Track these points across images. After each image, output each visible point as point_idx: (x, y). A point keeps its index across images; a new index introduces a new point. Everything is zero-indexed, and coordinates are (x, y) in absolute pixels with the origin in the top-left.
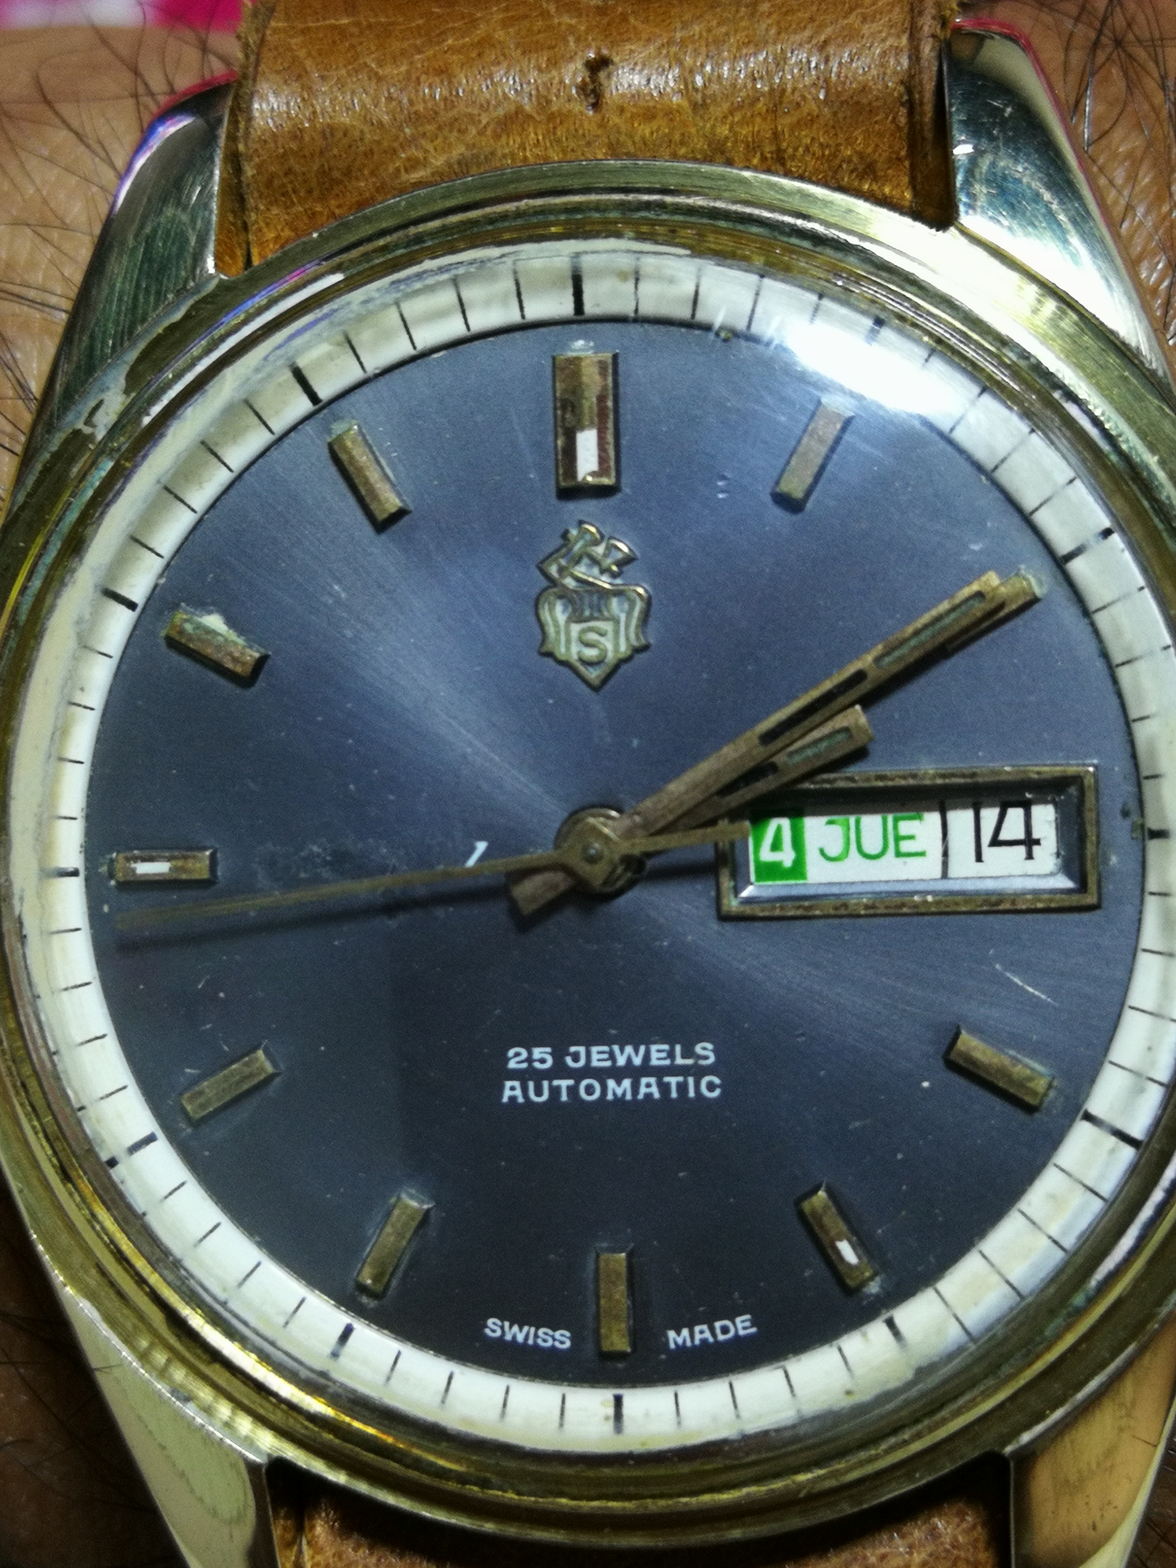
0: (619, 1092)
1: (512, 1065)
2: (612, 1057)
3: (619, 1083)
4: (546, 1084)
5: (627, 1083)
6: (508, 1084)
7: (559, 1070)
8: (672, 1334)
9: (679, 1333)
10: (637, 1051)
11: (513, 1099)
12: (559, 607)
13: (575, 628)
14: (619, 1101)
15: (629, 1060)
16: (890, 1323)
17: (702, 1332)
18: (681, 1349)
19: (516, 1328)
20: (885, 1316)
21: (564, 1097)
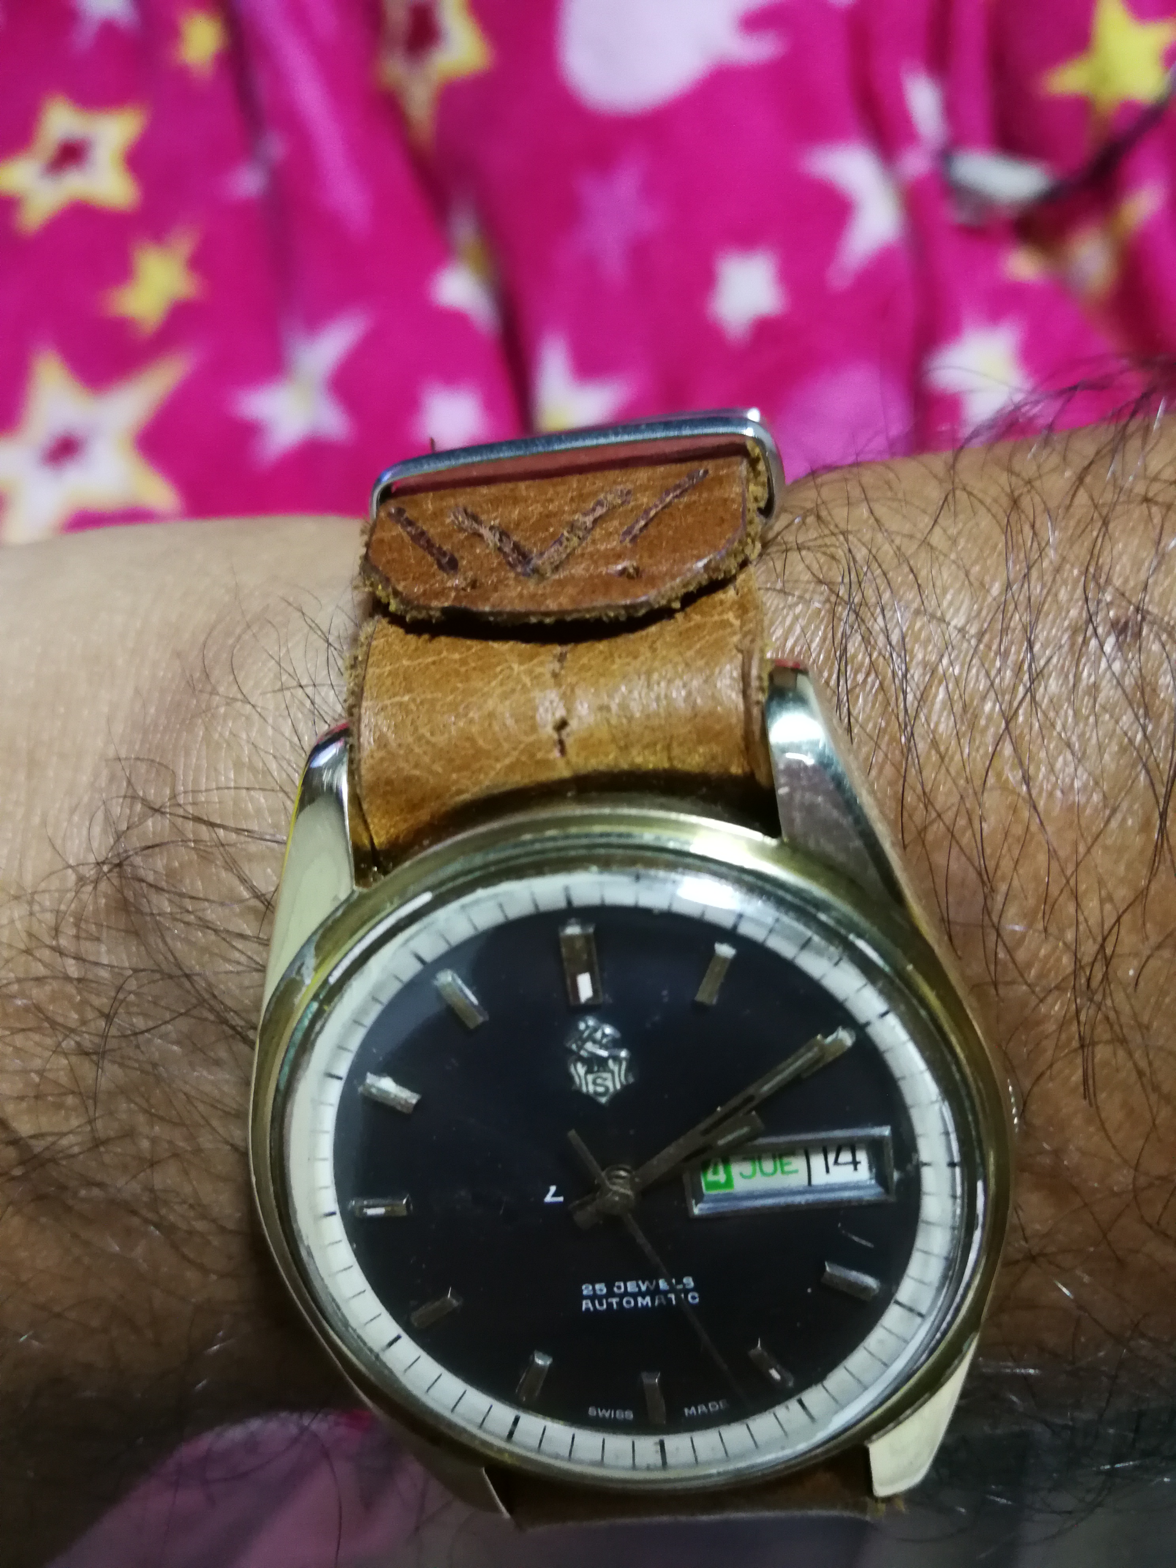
0: (645, 1303)
1: (585, 1292)
2: (638, 1286)
3: (644, 1298)
4: (604, 1301)
5: (648, 1299)
6: (584, 1302)
7: (610, 1294)
8: (686, 1410)
9: (690, 1408)
10: (652, 1284)
11: (588, 1309)
12: (579, 1066)
13: (590, 1078)
14: (645, 1308)
15: (648, 1288)
16: (801, 1402)
17: (702, 1409)
18: (691, 1417)
19: (604, 1411)
20: (797, 1397)
21: (615, 1306)
